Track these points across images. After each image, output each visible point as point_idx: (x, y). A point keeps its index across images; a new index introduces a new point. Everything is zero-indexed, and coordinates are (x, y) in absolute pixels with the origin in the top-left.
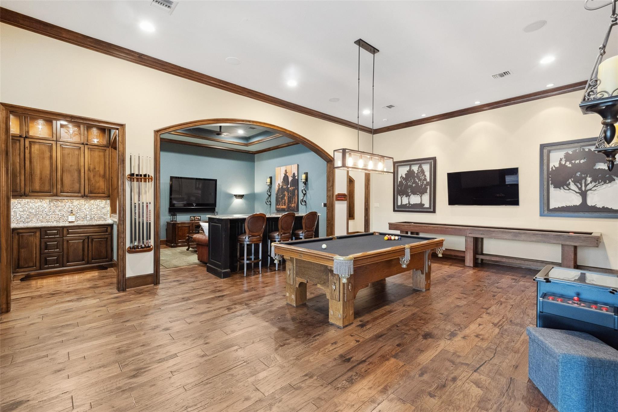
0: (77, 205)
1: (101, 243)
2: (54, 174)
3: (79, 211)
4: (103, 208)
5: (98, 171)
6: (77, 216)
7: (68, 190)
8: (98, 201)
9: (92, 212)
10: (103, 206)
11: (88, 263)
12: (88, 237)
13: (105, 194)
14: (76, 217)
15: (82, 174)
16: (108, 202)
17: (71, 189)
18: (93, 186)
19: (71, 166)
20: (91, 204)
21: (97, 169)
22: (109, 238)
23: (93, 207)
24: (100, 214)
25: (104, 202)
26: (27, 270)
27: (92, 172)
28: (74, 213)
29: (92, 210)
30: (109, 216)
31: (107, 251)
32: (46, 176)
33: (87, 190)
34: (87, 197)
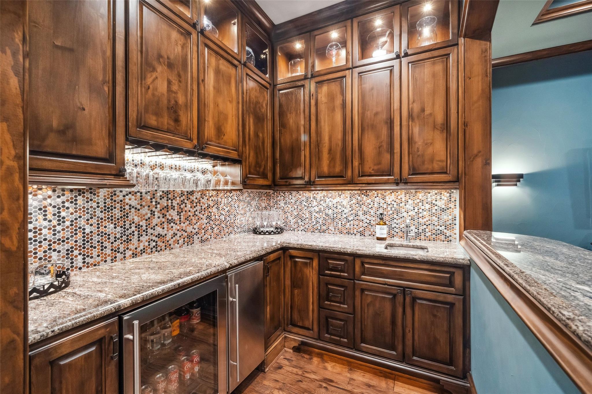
0: (393, 202)
1: (435, 316)
2: (348, 137)
3: (395, 216)
4: (443, 210)
5: (431, 114)
6: (393, 226)
7: (371, 170)
8: (434, 192)
9: (420, 220)
10: (443, 207)
11: (403, 359)
12: (404, 290)
13: (446, 173)
14: (391, 228)
15: (397, 129)
16: (456, 194)
17: (376, 168)
18: (419, 156)
19: (376, 114)
20: (418, 201)
21: (427, 112)
22: (459, 306)
23: (423, 207)
24: (436, 224)
25: (445, 195)
26: (301, 333)
27: (416, 120)
28: (386, 218)
29: (420, 215)
30: (457, 236)
31: (452, 343)
32: (336, 145)
33: (406, 167)
34: (406, 183)
